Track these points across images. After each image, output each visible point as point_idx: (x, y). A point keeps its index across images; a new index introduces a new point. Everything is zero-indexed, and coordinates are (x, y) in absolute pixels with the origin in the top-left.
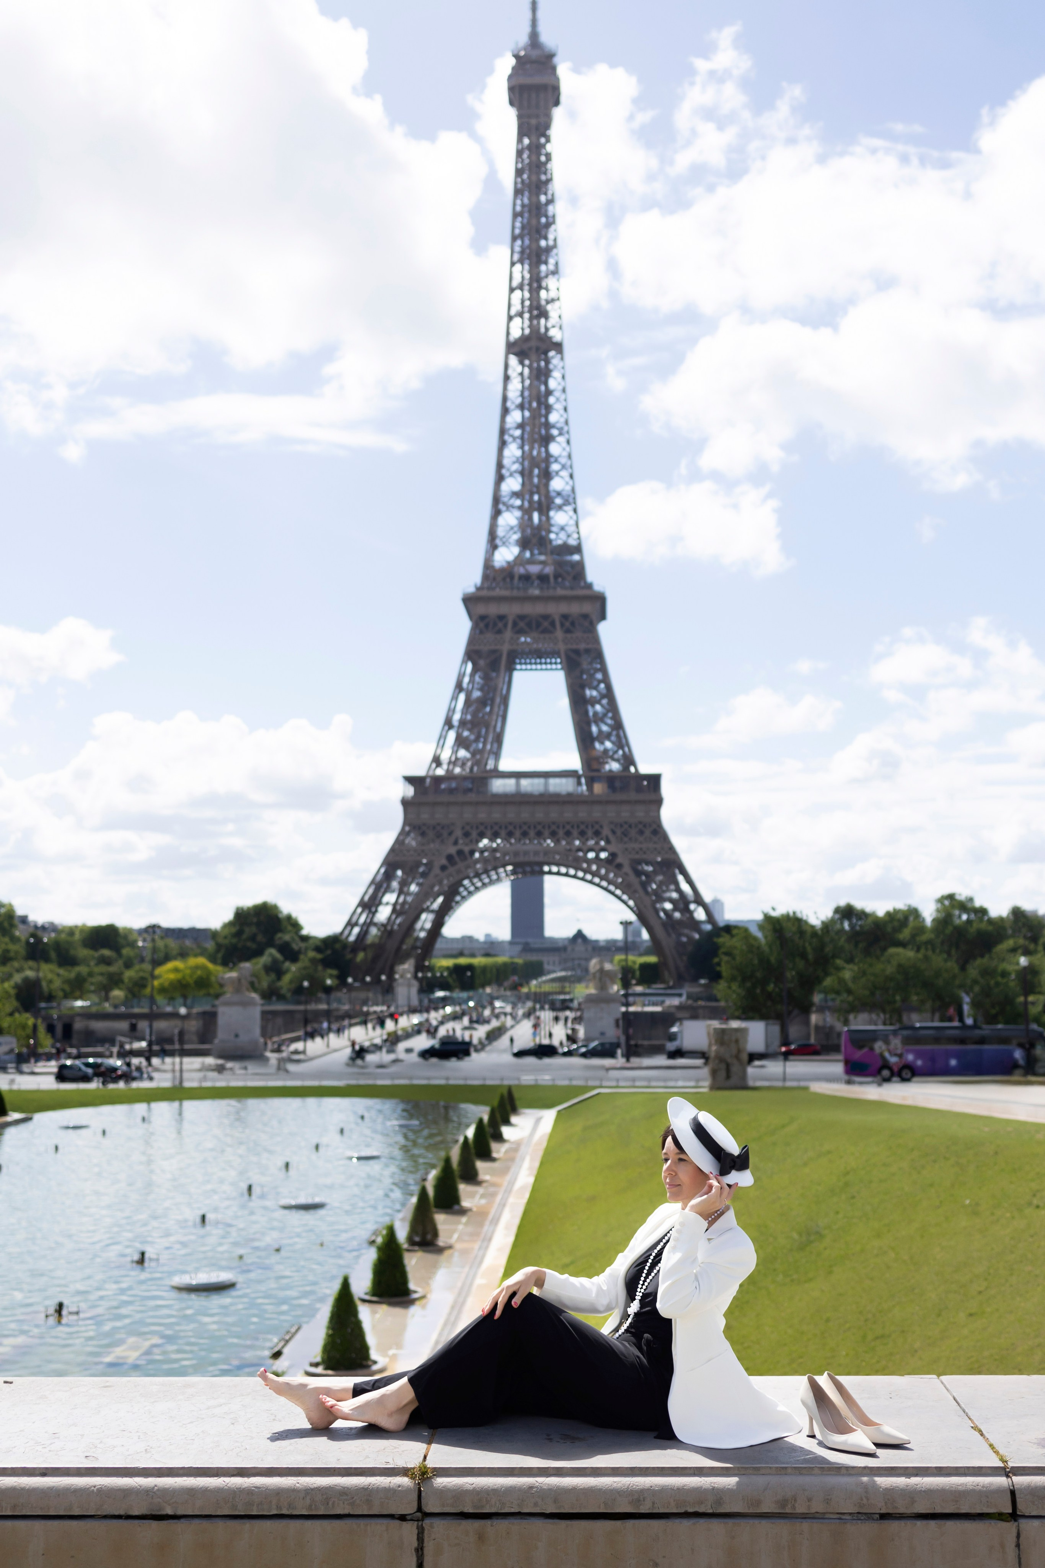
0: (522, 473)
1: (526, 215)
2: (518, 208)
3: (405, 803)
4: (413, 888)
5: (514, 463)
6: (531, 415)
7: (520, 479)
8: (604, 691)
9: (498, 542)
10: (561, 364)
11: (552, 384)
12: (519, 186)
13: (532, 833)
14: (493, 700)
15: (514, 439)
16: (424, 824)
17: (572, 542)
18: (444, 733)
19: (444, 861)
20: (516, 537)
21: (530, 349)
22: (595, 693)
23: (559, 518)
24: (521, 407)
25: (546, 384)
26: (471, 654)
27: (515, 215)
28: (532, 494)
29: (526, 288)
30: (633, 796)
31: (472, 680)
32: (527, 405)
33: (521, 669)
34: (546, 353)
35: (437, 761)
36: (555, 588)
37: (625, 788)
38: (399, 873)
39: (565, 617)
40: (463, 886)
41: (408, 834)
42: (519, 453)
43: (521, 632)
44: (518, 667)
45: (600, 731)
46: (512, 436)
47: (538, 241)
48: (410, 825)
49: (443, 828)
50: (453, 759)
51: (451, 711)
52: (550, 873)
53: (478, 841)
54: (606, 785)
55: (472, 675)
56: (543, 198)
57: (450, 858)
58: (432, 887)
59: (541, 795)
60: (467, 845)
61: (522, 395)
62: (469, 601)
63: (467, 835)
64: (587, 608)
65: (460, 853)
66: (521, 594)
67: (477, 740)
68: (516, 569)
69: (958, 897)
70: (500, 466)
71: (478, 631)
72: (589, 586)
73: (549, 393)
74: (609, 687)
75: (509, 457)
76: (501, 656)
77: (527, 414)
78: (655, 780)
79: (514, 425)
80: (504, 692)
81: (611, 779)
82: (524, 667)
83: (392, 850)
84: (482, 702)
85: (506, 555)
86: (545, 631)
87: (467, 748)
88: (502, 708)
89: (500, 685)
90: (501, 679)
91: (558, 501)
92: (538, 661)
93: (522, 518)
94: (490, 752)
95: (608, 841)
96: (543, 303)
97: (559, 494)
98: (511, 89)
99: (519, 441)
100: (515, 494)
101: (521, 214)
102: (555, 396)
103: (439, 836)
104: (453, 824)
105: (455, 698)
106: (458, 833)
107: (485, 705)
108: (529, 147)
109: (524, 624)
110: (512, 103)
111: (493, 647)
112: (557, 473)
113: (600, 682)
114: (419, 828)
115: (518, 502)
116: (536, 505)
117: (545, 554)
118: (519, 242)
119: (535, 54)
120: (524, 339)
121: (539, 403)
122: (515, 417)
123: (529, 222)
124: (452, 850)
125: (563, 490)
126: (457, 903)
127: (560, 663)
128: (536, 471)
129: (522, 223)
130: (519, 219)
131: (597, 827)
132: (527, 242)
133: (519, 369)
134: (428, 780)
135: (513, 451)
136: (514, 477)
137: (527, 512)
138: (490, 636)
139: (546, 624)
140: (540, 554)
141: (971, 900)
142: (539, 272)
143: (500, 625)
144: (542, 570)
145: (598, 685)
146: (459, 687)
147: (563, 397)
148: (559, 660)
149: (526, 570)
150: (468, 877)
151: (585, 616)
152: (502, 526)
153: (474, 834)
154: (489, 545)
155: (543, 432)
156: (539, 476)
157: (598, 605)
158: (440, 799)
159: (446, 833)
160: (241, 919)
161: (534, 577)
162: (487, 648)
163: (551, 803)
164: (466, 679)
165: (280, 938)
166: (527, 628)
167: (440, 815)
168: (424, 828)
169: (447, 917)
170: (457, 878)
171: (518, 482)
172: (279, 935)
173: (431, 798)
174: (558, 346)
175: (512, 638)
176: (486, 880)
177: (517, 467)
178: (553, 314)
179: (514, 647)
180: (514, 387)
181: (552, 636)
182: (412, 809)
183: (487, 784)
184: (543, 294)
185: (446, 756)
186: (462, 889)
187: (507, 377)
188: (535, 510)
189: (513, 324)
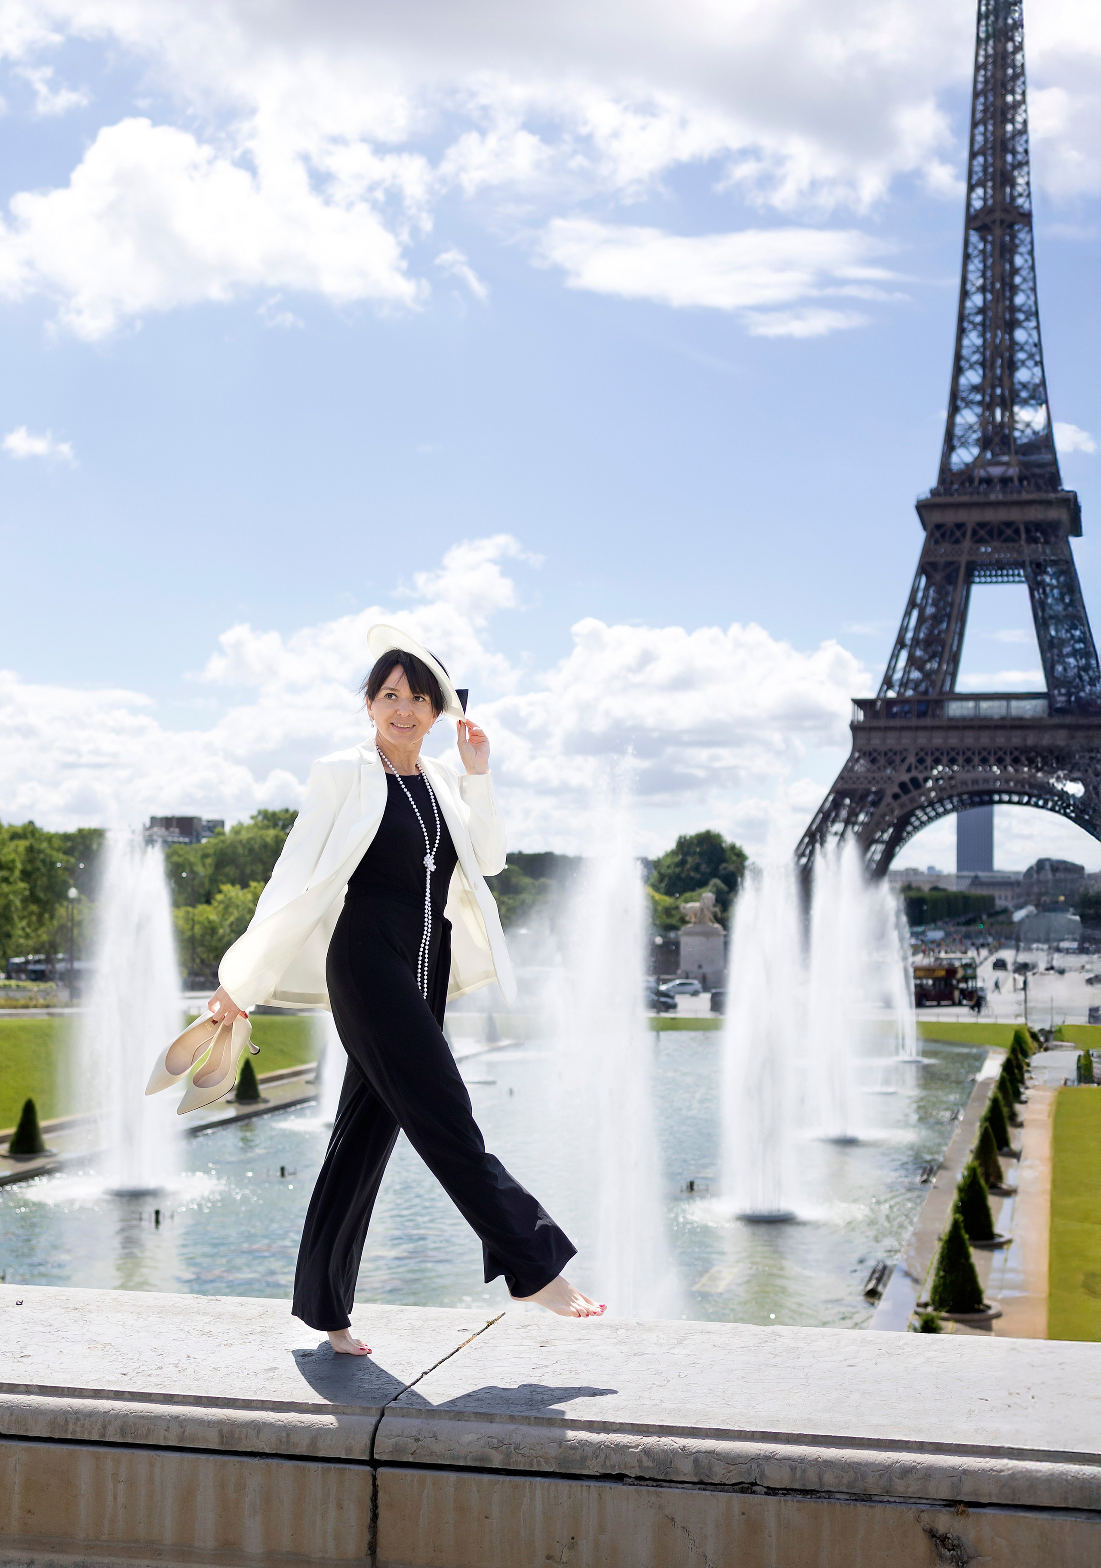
0: (983, 364)
1: (990, 67)
2: (981, 59)
3: (855, 728)
4: (862, 817)
5: (974, 353)
6: (993, 298)
7: (981, 372)
9: (956, 442)
10: (1029, 239)
11: (1019, 261)
12: (983, 34)
13: (976, 760)
14: (949, 616)
15: (975, 325)
16: (875, 750)
17: (1042, 439)
18: (896, 652)
19: (896, 789)
20: (975, 436)
21: (994, 222)
24: (983, 289)
25: (1012, 262)
26: (926, 567)
27: (978, 68)
28: (993, 388)
29: (989, 152)
31: (925, 597)
32: (989, 287)
33: (980, 583)
34: (1011, 226)
35: (888, 682)
36: (1019, 492)
38: (847, 801)
39: (1030, 524)
40: (916, 816)
41: (857, 760)
42: (979, 342)
43: (981, 541)
44: (977, 579)
46: (972, 322)
47: (1004, 96)
48: (859, 751)
49: (895, 754)
50: (905, 680)
51: (903, 630)
52: (1001, 802)
53: (932, 768)
55: (927, 589)
56: (1010, 46)
57: (903, 786)
58: (883, 816)
59: (1003, 719)
60: (921, 772)
61: (984, 275)
62: (922, 508)
63: (921, 761)
64: (1058, 516)
65: (914, 781)
66: (981, 499)
67: (931, 660)
68: (975, 471)
70: (958, 357)
71: (932, 542)
73: (1015, 271)
75: (968, 347)
76: (958, 568)
77: (989, 296)
79: (975, 310)
80: (961, 607)
82: (983, 580)
83: (841, 777)
84: (936, 619)
85: (963, 456)
86: (1008, 540)
87: (920, 669)
88: (959, 625)
89: (957, 601)
90: (958, 593)
91: (1024, 394)
92: (999, 572)
93: (983, 415)
94: (946, 672)
96: (1009, 168)
97: (1024, 386)
99: (980, 328)
100: (975, 388)
101: (984, 66)
102: (1021, 276)
103: (891, 762)
104: (906, 750)
105: (908, 614)
106: (912, 759)
107: (941, 622)
109: (984, 533)
111: (950, 559)
112: (1023, 362)
114: (869, 754)
115: (978, 397)
116: (998, 400)
117: (1008, 453)
118: (981, 99)
120: (986, 210)
121: (1003, 284)
122: (977, 300)
123: (993, 75)
124: (906, 777)
125: (1030, 382)
126: (909, 833)
127: (1024, 575)
128: (999, 362)
129: (985, 76)
130: (982, 72)
132: (991, 99)
133: (981, 246)
134: (879, 703)
135: (973, 339)
136: (975, 370)
137: (988, 406)
138: (947, 547)
139: (1009, 532)
140: (1003, 454)
142: (1005, 132)
143: (958, 534)
144: (1005, 472)
146: (912, 602)
147: (1031, 275)
148: (1022, 572)
149: (987, 472)
150: (921, 806)
151: (1055, 527)
152: (960, 425)
153: (929, 761)
154: (946, 446)
156: (1002, 366)
157: (1068, 510)
158: (892, 723)
159: (898, 759)
160: (684, 846)
161: (996, 480)
162: (942, 560)
163: (1013, 727)
164: (920, 595)
165: (725, 869)
166: (987, 537)
167: (891, 741)
168: (875, 755)
169: (897, 849)
170: (909, 807)
171: (978, 374)
172: (724, 865)
173: (882, 723)
174: (1027, 218)
175: (971, 548)
176: (941, 810)
177: (976, 357)
178: (1021, 181)
179: (974, 558)
180: (975, 265)
181: (1016, 545)
182: (861, 735)
183: (942, 708)
184: (1009, 158)
185: (898, 676)
186: (913, 819)
187: (967, 257)
188: (998, 405)
189: (974, 195)
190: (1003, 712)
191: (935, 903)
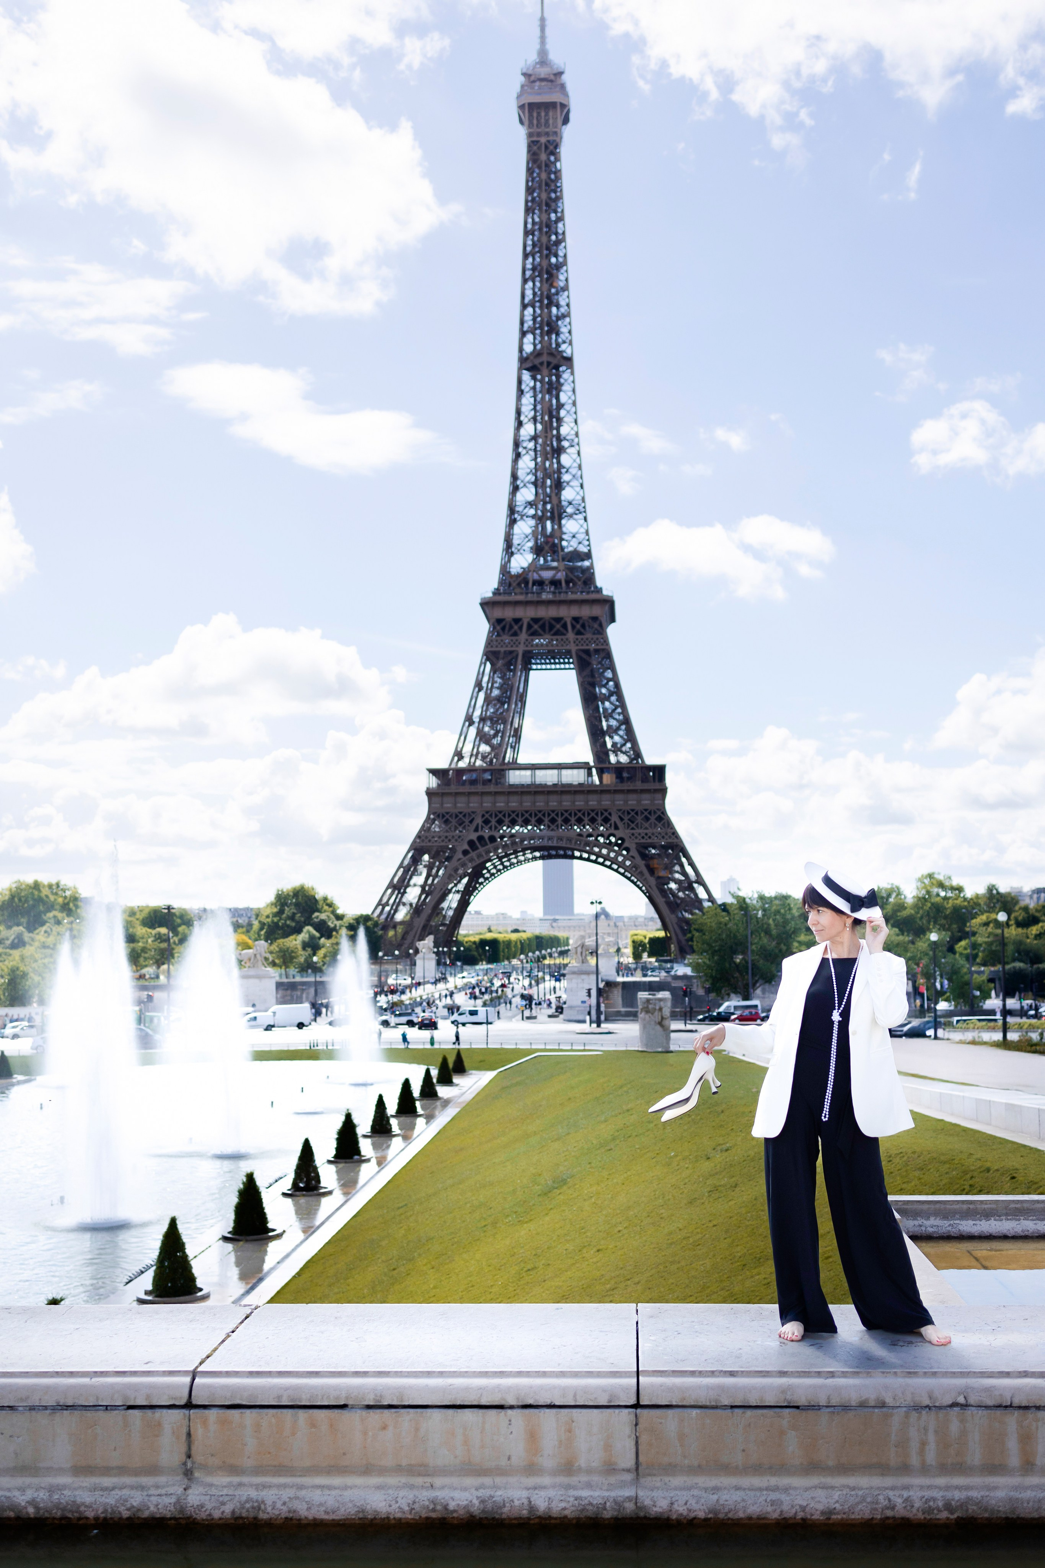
0: (535, 484)
1: (537, 233)
2: (529, 226)
3: (430, 793)
4: (441, 870)
5: (528, 474)
6: (543, 428)
7: (533, 490)
8: (614, 689)
9: (514, 549)
10: (571, 378)
11: (563, 398)
12: (530, 204)
14: (509, 698)
15: (528, 451)
16: (448, 813)
17: (583, 549)
18: (465, 730)
19: (466, 847)
20: (531, 544)
21: (542, 364)
22: (604, 691)
23: (570, 526)
24: (534, 420)
25: (558, 398)
26: (490, 655)
27: (527, 233)
28: (545, 503)
29: (538, 304)
30: (639, 785)
31: (491, 680)
32: (539, 418)
33: (537, 669)
34: (557, 367)
35: (459, 755)
36: (566, 592)
37: (633, 778)
38: (426, 857)
39: (576, 619)
40: (487, 868)
41: (433, 821)
42: (532, 465)
43: (535, 634)
44: (534, 667)
45: (609, 727)
46: (525, 448)
47: (548, 258)
48: (434, 814)
49: (465, 816)
50: (475, 752)
51: (471, 709)
53: (498, 828)
54: (614, 776)
55: (491, 675)
56: (553, 216)
57: (471, 843)
58: (456, 870)
59: (555, 785)
60: (488, 831)
61: (535, 409)
62: (486, 605)
63: (486, 822)
64: (596, 611)
65: (481, 838)
66: (535, 598)
67: (495, 735)
68: (530, 575)
69: (936, 876)
70: (514, 477)
71: (496, 633)
72: (599, 591)
73: (560, 406)
74: (617, 685)
75: (523, 469)
76: (517, 656)
77: (539, 427)
78: (660, 771)
79: (529, 437)
80: (521, 690)
81: (619, 770)
82: (539, 667)
83: (419, 836)
84: (500, 700)
85: (521, 561)
86: (557, 633)
87: (488, 742)
88: (519, 705)
89: (517, 685)
90: (518, 678)
91: (570, 510)
92: (553, 661)
93: (536, 526)
94: (508, 746)
95: (617, 828)
96: (554, 319)
97: (571, 503)
98: (521, 108)
99: (532, 453)
100: (530, 504)
101: (532, 232)
102: (566, 409)
103: (461, 823)
104: (473, 812)
105: (474, 698)
106: (479, 821)
107: (503, 704)
109: (539, 626)
110: (521, 122)
111: (509, 649)
112: (568, 483)
113: (609, 680)
114: (443, 816)
115: (532, 512)
116: (549, 514)
117: (558, 561)
118: (530, 260)
119: (543, 72)
120: (536, 354)
121: (551, 417)
122: (528, 429)
123: (539, 240)
124: (474, 836)
125: (573, 500)
126: (481, 884)
127: (574, 663)
128: (549, 482)
129: (533, 240)
130: (531, 237)
131: (606, 814)
132: (538, 260)
133: (532, 384)
134: (451, 772)
135: (527, 463)
136: (528, 488)
137: (540, 520)
138: (507, 639)
139: (559, 626)
140: (553, 560)
143: (516, 627)
144: (555, 576)
145: (607, 683)
146: (479, 685)
147: (573, 409)
148: (572, 660)
149: (540, 576)
150: (490, 860)
151: (595, 619)
152: (518, 534)
153: (493, 822)
154: (506, 553)
155: (555, 444)
156: (551, 487)
157: (607, 607)
158: (461, 789)
159: (467, 821)
160: (281, 900)
161: (547, 582)
162: (504, 649)
164: (486, 679)
165: (317, 917)
166: (541, 631)
167: (462, 804)
168: (448, 816)
169: (473, 897)
170: (478, 862)
171: (531, 492)
172: (316, 914)
173: (453, 788)
174: (568, 361)
175: (527, 640)
177: (530, 478)
178: (564, 330)
179: (529, 648)
180: (527, 401)
181: (564, 637)
182: (436, 799)
183: (504, 776)
184: (554, 310)
185: (467, 749)
186: (485, 872)
187: (520, 392)
188: (547, 519)
189: (525, 340)
190: (555, 780)
191: (509, 943)
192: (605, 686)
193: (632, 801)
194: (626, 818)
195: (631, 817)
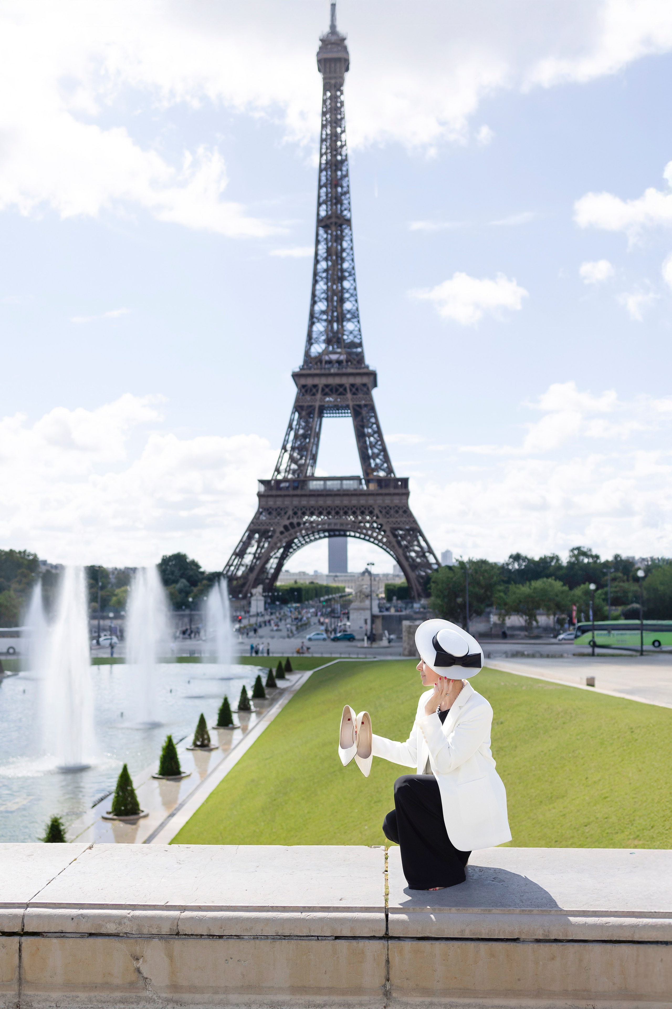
0: (327, 299)
1: (329, 141)
2: (324, 136)
3: (260, 495)
4: (265, 544)
5: (322, 293)
6: (332, 264)
7: (326, 303)
8: (376, 429)
9: (313, 341)
10: (350, 233)
11: (345, 245)
12: (324, 123)
14: (310, 435)
16: (270, 508)
17: (357, 341)
18: (282, 455)
19: (282, 529)
20: (323, 338)
21: (331, 223)
22: (370, 431)
23: (349, 326)
24: (326, 259)
25: (341, 245)
26: (298, 408)
27: (322, 140)
28: (333, 312)
29: (329, 186)
30: (392, 491)
31: (299, 423)
32: (329, 258)
33: (327, 417)
34: (341, 225)
35: (278, 470)
36: (346, 368)
37: (387, 486)
39: (352, 385)
40: (295, 543)
41: (261, 513)
42: (325, 287)
43: (326, 394)
44: (325, 415)
45: (373, 453)
46: (321, 277)
47: (335, 156)
48: (262, 508)
49: (281, 510)
50: (288, 469)
51: (286, 441)
52: (350, 536)
53: (302, 518)
54: (376, 485)
55: (298, 420)
56: (338, 130)
57: (286, 527)
58: (276, 544)
59: (338, 490)
60: (295, 519)
61: (326, 252)
62: (295, 376)
63: (295, 513)
64: (365, 380)
65: (291, 524)
66: (326, 372)
67: (301, 458)
68: (323, 357)
69: (582, 549)
70: (314, 295)
71: (301, 394)
72: (367, 367)
73: (343, 250)
74: (378, 427)
75: (319, 290)
76: (314, 409)
77: (330, 263)
78: (405, 481)
79: (322, 270)
80: (317, 430)
81: (380, 481)
82: (329, 415)
83: (252, 522)
84: (305, 436)
85: (318, 348)
86: (341, 394)
87: (296, 463)
88: (316, 439)
89: (314, 427)
90: (315, 422)
91: (349, 316)
92: (337, 411)
93: (327, 327)
94: (309, 465)
95: (377, 517)
96: (339, 195)
97: (349, 311)
98: (319, 61)
99: (325, 280)
100: (323, 312)
101: (325, 140)
102: (346, 252)
103: (279, 514)
104: (287, 507)
105: (288, 434)
106: (290, 513)
107: (305, 438)
108: (330, 98)
109: (329, 390)
110: (319, 70)
111: (310, 404)
113: (373, 424)
114: (268, 510)
115: (325, 317)
116: (335, 319)
117: (341, 347)
118: (324, 157)
119: (333, 39)
120: (328, 217)
121: (337, 257)
122: (323, 265)
123: (330, 145)
124: (287, 522)
125: (351, 309)
126: (291, 553)
127: (350, 413)
128: (335, 298)
130: (325, 143)
131: (371, 509)
132: (329, 157)
133: (325, 236)
134: (273, 482)
135: (321, 286)
136: (322, 302)
137: (330, 322)
138: (308, 398)
139: (341, 390)
140: (338, 348)
141: (590, 550)
142: (337, 175)
143: (314, 390)
144: (339, 357)
145: (372, 426)
146: (290, 427)
147: (351, 252)
148: (349, 411)
149: (330, 358)
150: (297, 538)
151: (364, 385)
152: (315, 331)
153: (300, 513)
154: (308, 343)
156: (337, 301)
157: (372, 378)
158: (279, 493)
159: (283, 512)
160: (165, 562)
161: (334, 362)
162: (306, 404)
163: (345, 495)
164: (295, 423)
165: (188, 573)
166: (330, 393)
167: (279, 502)
168: (270, 510)
169: (285, 561)
170: (290, 538)
171: (324, 305)
172: (187, 571)
173: (274, 493)
174: (348, 222)
175: (321, 398)
176: (308, 540)
177: (323, 296)
178: (345, 202)
179: (323, 404)
180: (322, 246)
181: (345, 397)
182: (263, 499)
183: (307, 485)
184: (339, 189)
185: (283, 467)
186: (293, 545)
187: (318, 242)
188: (335, 321)
189: (321, 208)
190: (339, 487)
191: (308, 590)
192: (371, 427)
193: (388, 501)
194: (384, 511)
195: (387, 511)
